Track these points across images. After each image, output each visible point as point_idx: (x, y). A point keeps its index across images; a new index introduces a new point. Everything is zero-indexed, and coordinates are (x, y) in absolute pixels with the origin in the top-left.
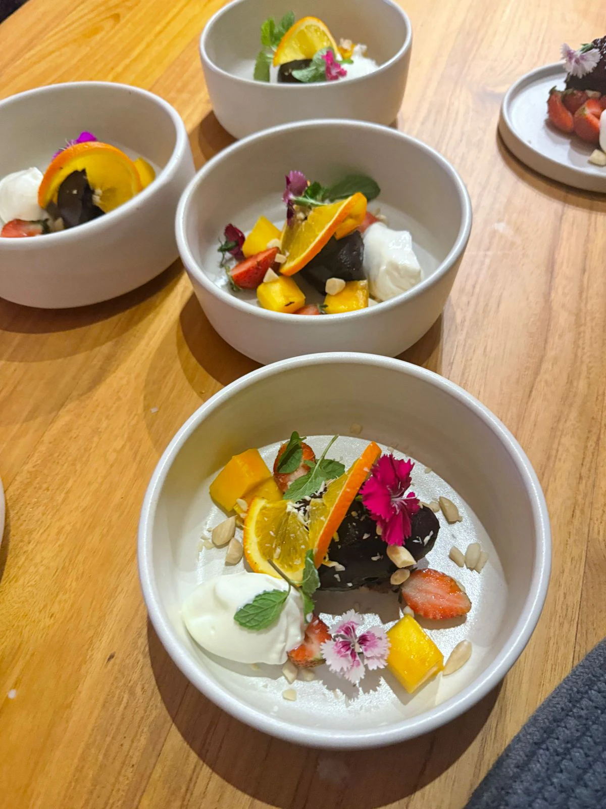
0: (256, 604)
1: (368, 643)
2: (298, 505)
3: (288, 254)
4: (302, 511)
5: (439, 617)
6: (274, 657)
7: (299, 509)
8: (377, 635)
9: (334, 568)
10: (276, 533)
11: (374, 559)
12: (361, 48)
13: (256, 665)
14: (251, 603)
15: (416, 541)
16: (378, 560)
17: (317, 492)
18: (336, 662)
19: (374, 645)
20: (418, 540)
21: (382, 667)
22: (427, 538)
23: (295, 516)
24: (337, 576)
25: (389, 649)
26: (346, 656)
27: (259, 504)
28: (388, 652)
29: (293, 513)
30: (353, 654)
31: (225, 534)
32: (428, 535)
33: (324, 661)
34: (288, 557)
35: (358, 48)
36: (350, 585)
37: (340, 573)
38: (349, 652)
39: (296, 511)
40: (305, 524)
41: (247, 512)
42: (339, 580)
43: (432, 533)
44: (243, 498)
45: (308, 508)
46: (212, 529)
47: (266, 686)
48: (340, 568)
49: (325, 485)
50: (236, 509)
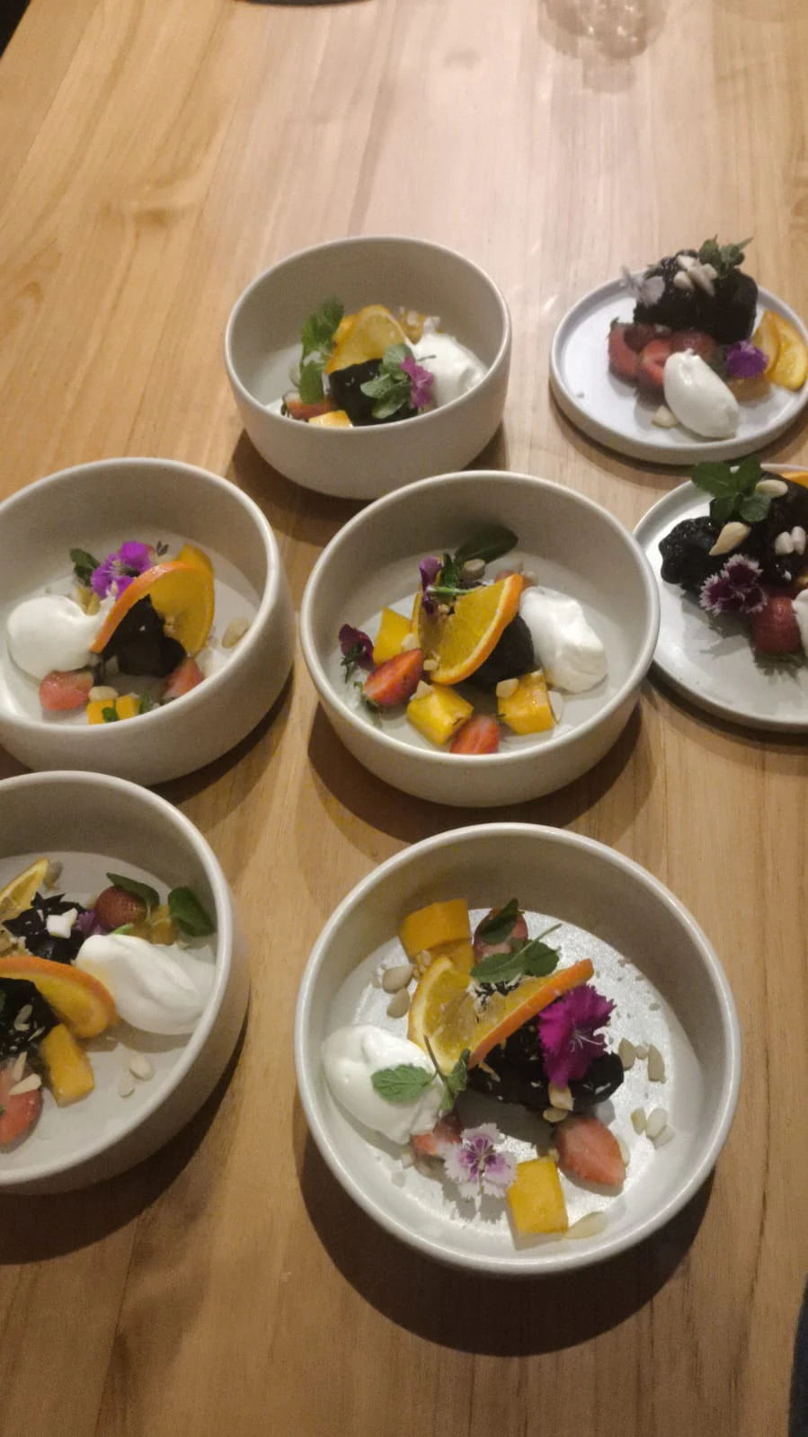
0: (398, 1074)
1: (493, 1166)
2: (480, 990)
3: (438, 658)
4: (480, 999)
5: (584, 1174)
6: (397, 1133)
7: (479, 994)
8: (508, 1161)
9: (489, 1074)
10: (447, 1009)
11: (534, 1085)
12: (433, 321)
13: (378, 1133)
14: (393, 1069)
15: (586, 1086)
16: (537, 1088)
17: (507, 983)
18: (454, 1168)
19: (500, 1170)
20: (590, 1085)
21: (497, 1196)
22: (600, 1089)
23: (472, 1001)
24: (490, 1084)
25: (514, 1182)
26: (466, 1167)
27: (444, 964)
28: (512, 1184)
29: (471, 998)
30: (474, 1169)
31: (396, 980)
32: (604, 1085)
33: (443, 1161)
34: (448, 1040)
35: (428, 322)
36: (500, 1098)
37: (494, 1082)
38: (471, 1165)
39: (475, 995)
40: (479, 1015)
41: (428, 967)
42: (491, 1088)
43: (609, 1085)
44: (430, 950)
45: (488, 999)
46: (388, 968)
47: (379, 1159)
48: (497, 1079)
49: (520, 979)
50: (418, 957)
